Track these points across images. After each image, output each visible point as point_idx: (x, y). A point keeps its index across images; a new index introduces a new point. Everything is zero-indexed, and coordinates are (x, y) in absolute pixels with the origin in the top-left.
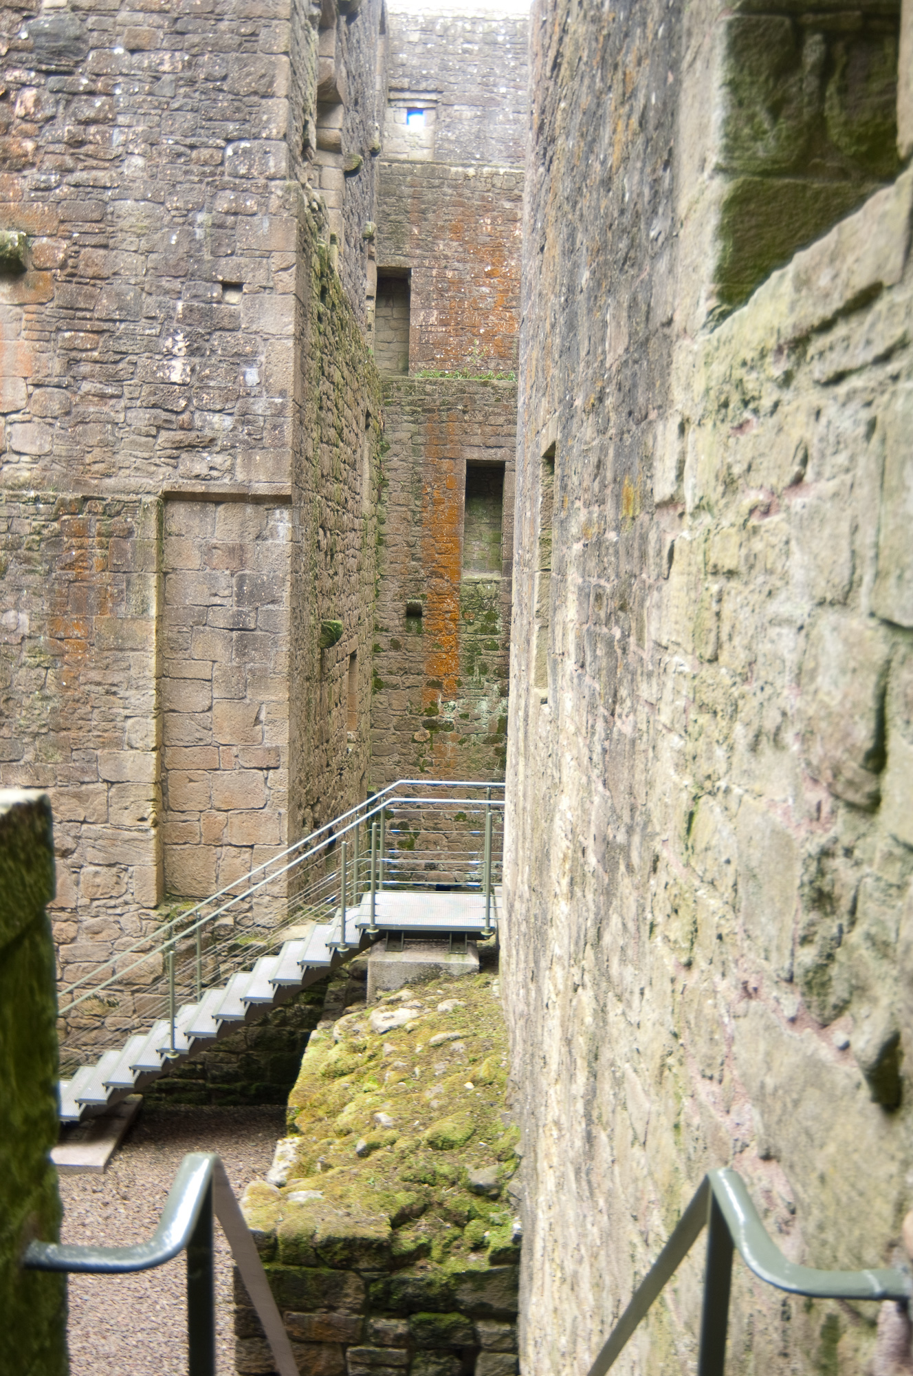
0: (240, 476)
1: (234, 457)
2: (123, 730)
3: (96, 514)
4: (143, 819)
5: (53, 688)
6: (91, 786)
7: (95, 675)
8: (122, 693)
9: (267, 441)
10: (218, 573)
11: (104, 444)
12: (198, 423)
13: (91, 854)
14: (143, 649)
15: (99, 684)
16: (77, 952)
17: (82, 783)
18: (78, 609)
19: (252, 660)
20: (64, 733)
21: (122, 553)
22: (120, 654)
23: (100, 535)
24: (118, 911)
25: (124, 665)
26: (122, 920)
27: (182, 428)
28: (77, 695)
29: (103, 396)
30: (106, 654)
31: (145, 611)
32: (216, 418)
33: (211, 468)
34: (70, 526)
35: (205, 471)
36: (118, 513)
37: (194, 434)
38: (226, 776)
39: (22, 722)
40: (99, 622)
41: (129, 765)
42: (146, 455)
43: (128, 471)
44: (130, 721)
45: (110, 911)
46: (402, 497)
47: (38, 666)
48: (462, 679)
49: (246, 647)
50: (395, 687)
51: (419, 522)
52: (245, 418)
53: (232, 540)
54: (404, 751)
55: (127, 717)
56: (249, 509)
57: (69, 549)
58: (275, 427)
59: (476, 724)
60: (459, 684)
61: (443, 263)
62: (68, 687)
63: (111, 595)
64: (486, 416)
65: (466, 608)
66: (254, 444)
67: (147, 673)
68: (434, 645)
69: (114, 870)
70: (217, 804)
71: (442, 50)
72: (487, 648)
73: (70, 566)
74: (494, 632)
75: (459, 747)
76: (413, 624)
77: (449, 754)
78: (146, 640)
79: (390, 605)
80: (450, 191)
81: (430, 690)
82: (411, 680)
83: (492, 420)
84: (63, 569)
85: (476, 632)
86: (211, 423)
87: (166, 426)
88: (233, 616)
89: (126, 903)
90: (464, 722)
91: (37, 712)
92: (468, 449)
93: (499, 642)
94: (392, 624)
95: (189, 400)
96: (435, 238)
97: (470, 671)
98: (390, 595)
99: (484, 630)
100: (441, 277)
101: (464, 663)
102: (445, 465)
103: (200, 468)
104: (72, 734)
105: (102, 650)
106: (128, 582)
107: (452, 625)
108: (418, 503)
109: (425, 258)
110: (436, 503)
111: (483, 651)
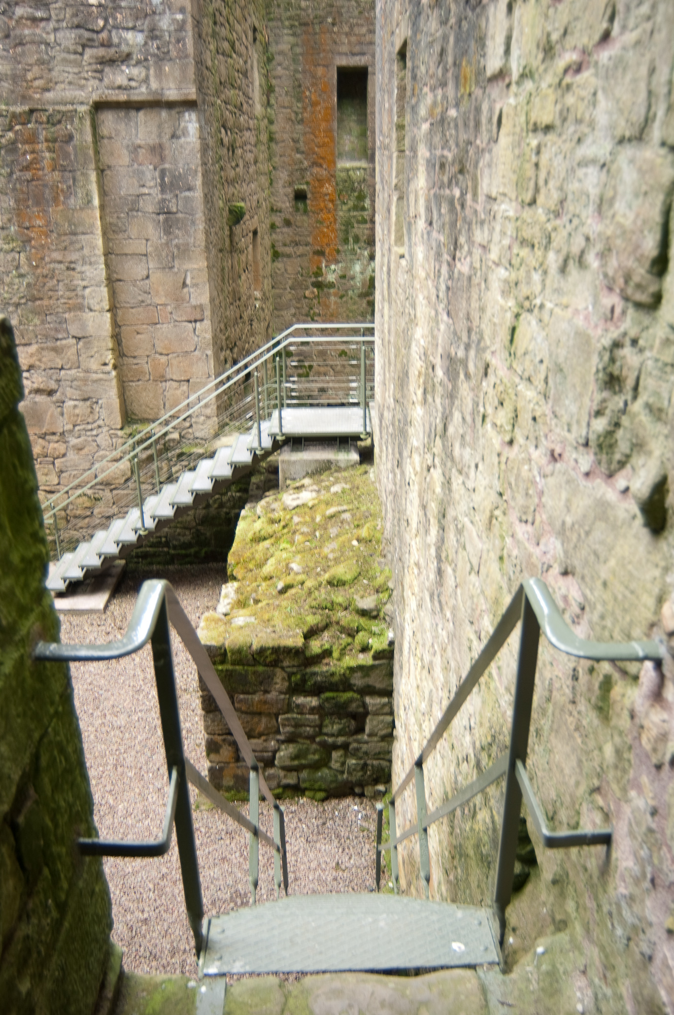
0: (154, 85)
1: (147, 69)
2: (83, 297)
3: (41, 123)
4: (105, 364)
5: (26, 267)
6: (64, 342)
7: (56, 256)
8: (79, 269)
9: (173, 54)
10: (144, 168)
11: (40, 62)
12: (115, 40)
13: (69, 392)
14: (92, 233)
15: (60, 262)
16: (68, 464)
17: (57, 339)
18: (37, 203)
19: (177, 237)
20: (38, 303)
21: (66, 156)
22: (74, 238)
23: (47, 140)
24: (94, 433)
25: (78, 246)
26: (98, 439)
27: (102, 45)
28: (45, 272)
29: (34, 20)
30: (63, 238)
31: (89, 202)
32: (129, 36)
33: (130, 79)
34: (22, 134)
35: (125, 82)
36: (59, 122)
37: (112, 51)
38: (165, 328)
39: (6, 295)
40: (54, 212)
41: (90, 323)
42: (76, 70)
43: (62, 86)
44: (88, 291)
45: (88, 433)
46: (286, 100)
47: (12, 250)
48: (340, 248)
49: (171, 227)
50: (289, 256)
51: (301, 122)
52: (153, 34)
53: (153, 140)
54: (299, 305)
55: (85, 287)
56: (164, 114)
57: (24, 154)
58: (178, 41)
59: (352, 283)
60: (338, 251)
62: (37, 267)
63: (62, 190)
64: (352, 27)
65: (341, 191)
66: (162, 57)
67: (97, 252)
68: (317, 221)
69: (88, 403)
70: (159, 350)
72: (358, 222)
73: (27, 168)
74: (363, 209)
75: (339, 301)
76: (301, 205)
77: (333, 306)
78: (93, 225)
79: (281, 191)
81: (316, 257)
82: (301, 250)
83: (356, 30)
84: (21, 171)
85: (349, 210)
86: (126, 40)
87: (89, 43)
88: (159, 203)
89: (99, 427)
90: (343, 281)
91: (16, 287)
92: (337, 57)
93: (368, 218)
94: (283, 206)
95: (106, 20)
97: (346, 241)
98: (281, 183)
99: (355, 208)
101: (341, 235)
102: (320, 71)
103: (121, 80)
104: (45, 302)
105: (59, 235)
106: (74, 180)
107: (330, 205)
108: (299, 105)
110: (314, 104)
111: (356, 225)
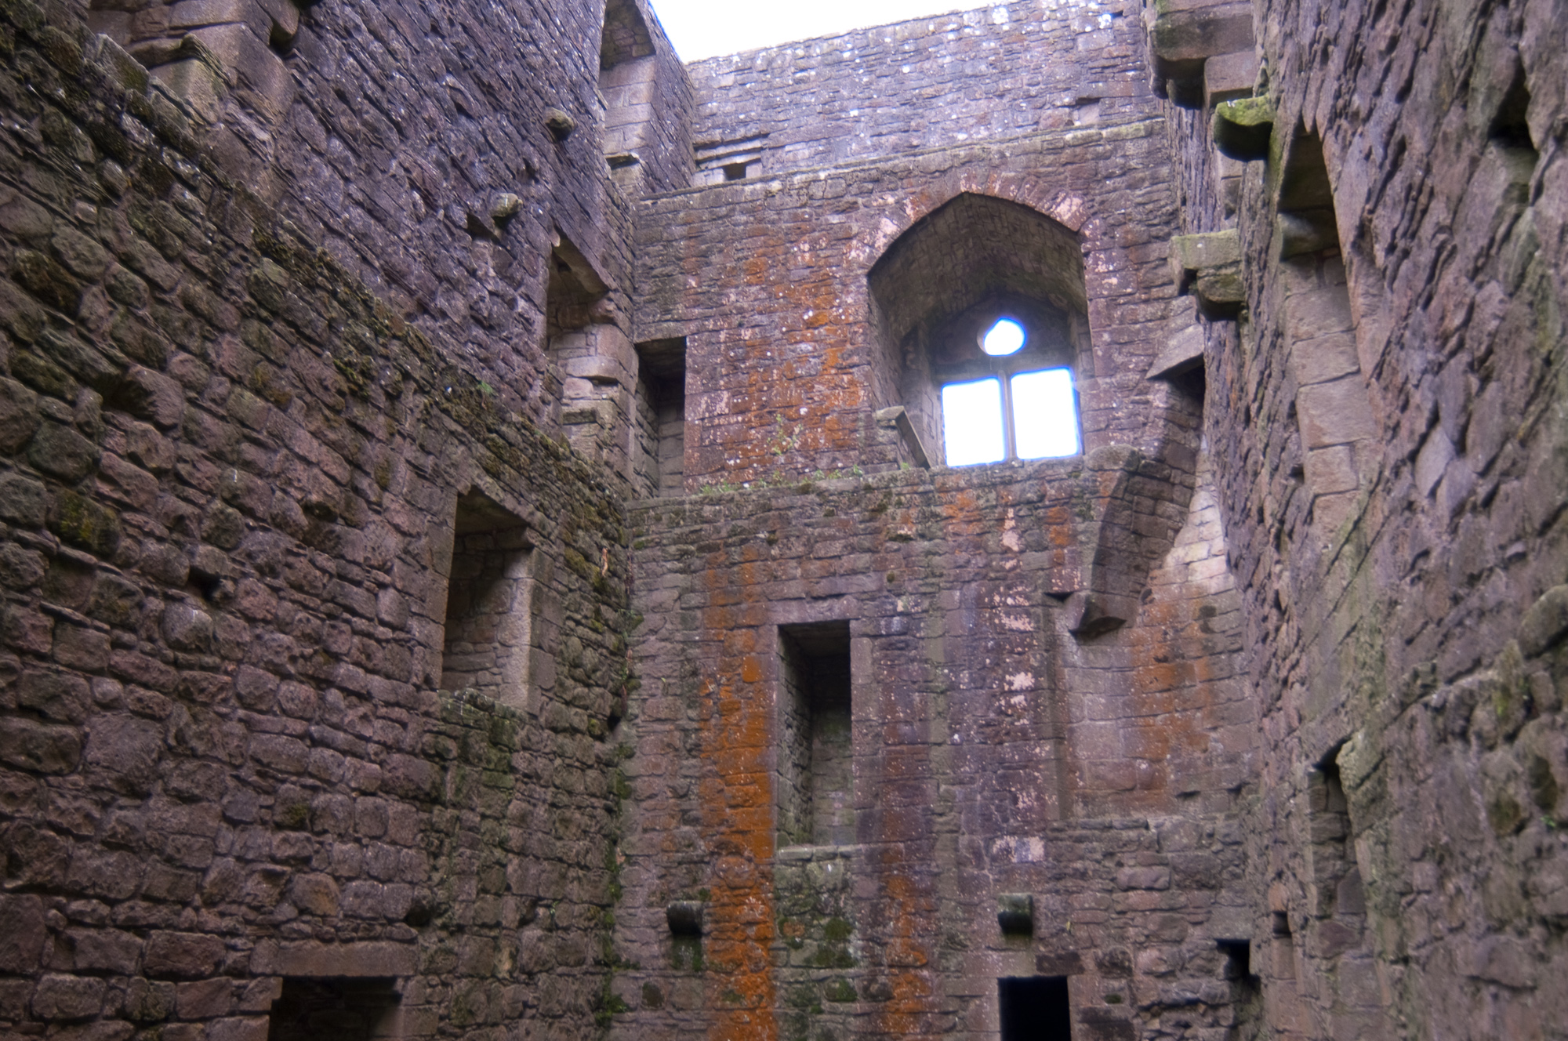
46: (661, 705)
51: (694, 750)
61: (736, 320)
64: (810, 544)
65: (788, 913)
68: (729, 994)
71: (766, 85)
72: (833, 997)
74: (845, 961)
76: (686, 952)
79: (642, 915)
80: (744, 218)
83: (821, 549)
85: (807, 964)
92: (779, 607)
93: (855, 983)
94: (645, 952)
96: (724, 286)
98: (642, 895)
99: (823, 958)
100: (735, 341)
101: (787, 1031)
102: (740, 638)
107: (760, 951)
108: (692, 713)
109: (707, 318)
110: (726, 710)
111: (826, 1005)
